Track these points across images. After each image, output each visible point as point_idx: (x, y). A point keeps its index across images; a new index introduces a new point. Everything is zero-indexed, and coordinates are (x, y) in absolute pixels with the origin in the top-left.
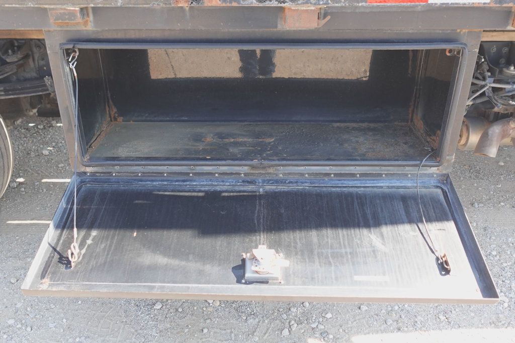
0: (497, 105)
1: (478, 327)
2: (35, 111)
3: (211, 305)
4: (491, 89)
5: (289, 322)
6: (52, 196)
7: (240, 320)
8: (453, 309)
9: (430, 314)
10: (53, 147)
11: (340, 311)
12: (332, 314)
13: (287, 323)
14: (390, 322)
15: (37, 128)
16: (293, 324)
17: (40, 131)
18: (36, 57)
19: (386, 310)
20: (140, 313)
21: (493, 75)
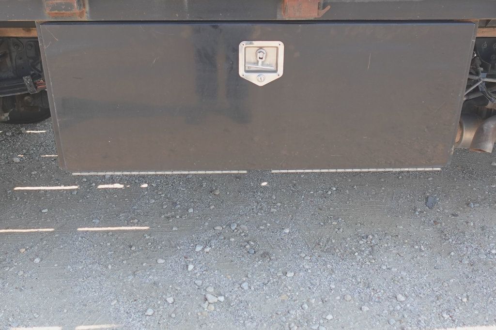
0: (491, 100)
1: (483, 325)
2: (7, 115)
3: (206, 309)
4: (484, 84)
5: (289, 325)
6: (27, 204)
7: (237, 324)
8: (456, 307)
9: (433, 313)
10: (24, 154)
11: (341, 313)
12: (332, 315)
13: (287, 326)
14: (393, 321)
15: (5, 135)
16: (293, 327)
17: (9, 138)
18: (14, 55)
19: (388, 310)
20: (131, 320)
21: (486, 70)
